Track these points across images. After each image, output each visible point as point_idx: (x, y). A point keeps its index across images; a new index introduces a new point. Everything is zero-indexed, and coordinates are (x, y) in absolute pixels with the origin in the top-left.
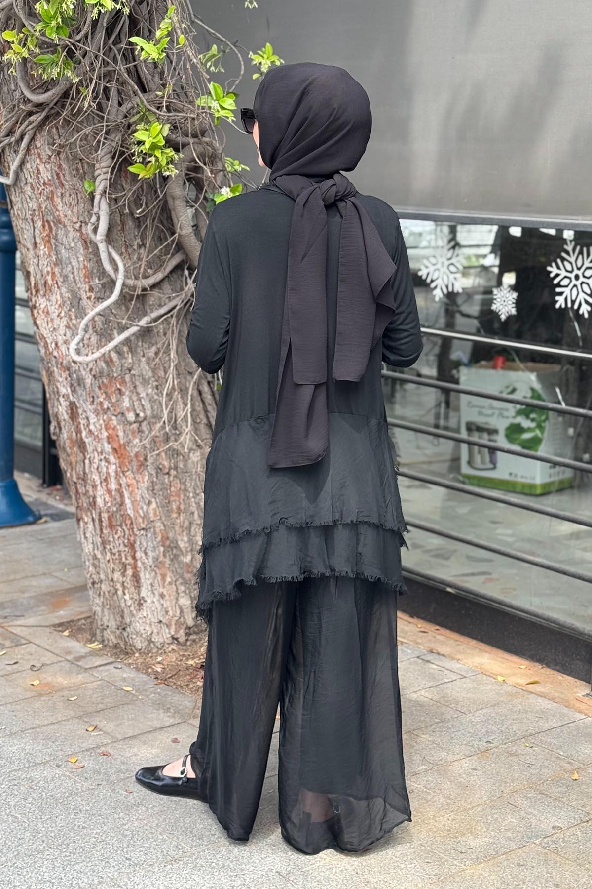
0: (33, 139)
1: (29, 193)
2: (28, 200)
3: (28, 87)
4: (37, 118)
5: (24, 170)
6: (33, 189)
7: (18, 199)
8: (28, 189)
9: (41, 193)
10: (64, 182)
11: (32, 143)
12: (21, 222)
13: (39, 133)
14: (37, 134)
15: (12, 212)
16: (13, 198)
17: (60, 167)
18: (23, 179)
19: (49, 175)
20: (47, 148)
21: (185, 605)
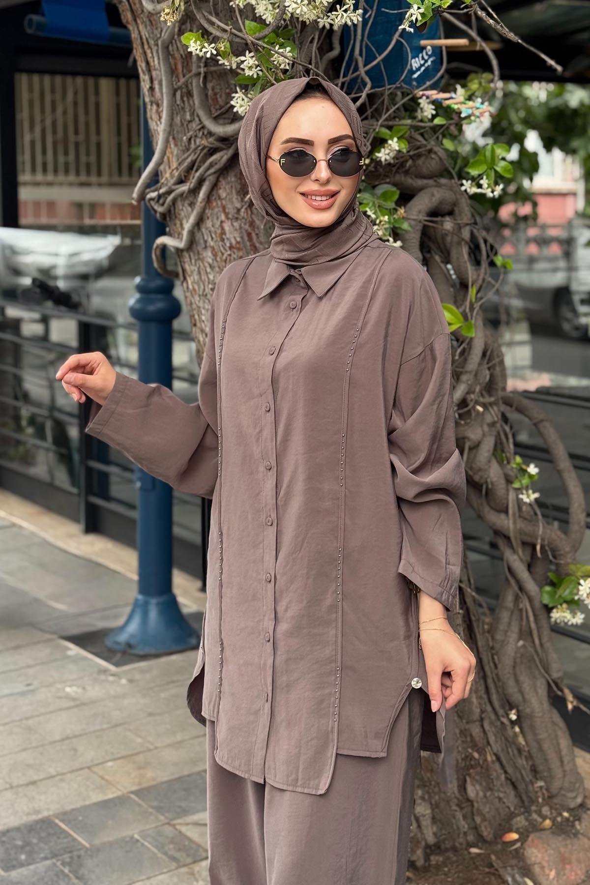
0: (215, 187)
1: (210, 261)
2: (208, 270)
3: (209, 113)
4: (221, 158)
5: (203, 230)
6: (215, 255)
7: (193, 268)
8: (208, 255)
9: (226, 260)
10: (257, 245)
11: (214, 193)
12: (197, 298)
13: (224, 178)
14: (221, 179)
15: (185, 284)
16: (187, 267)
17: (252, 224)
18: (202, 241)
19: (237, 235)
20: (234, 200)
21: (424, 816)
